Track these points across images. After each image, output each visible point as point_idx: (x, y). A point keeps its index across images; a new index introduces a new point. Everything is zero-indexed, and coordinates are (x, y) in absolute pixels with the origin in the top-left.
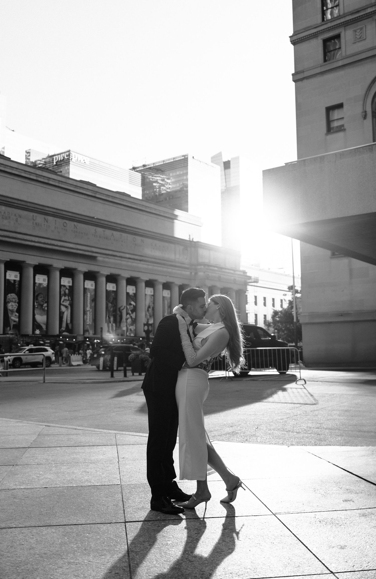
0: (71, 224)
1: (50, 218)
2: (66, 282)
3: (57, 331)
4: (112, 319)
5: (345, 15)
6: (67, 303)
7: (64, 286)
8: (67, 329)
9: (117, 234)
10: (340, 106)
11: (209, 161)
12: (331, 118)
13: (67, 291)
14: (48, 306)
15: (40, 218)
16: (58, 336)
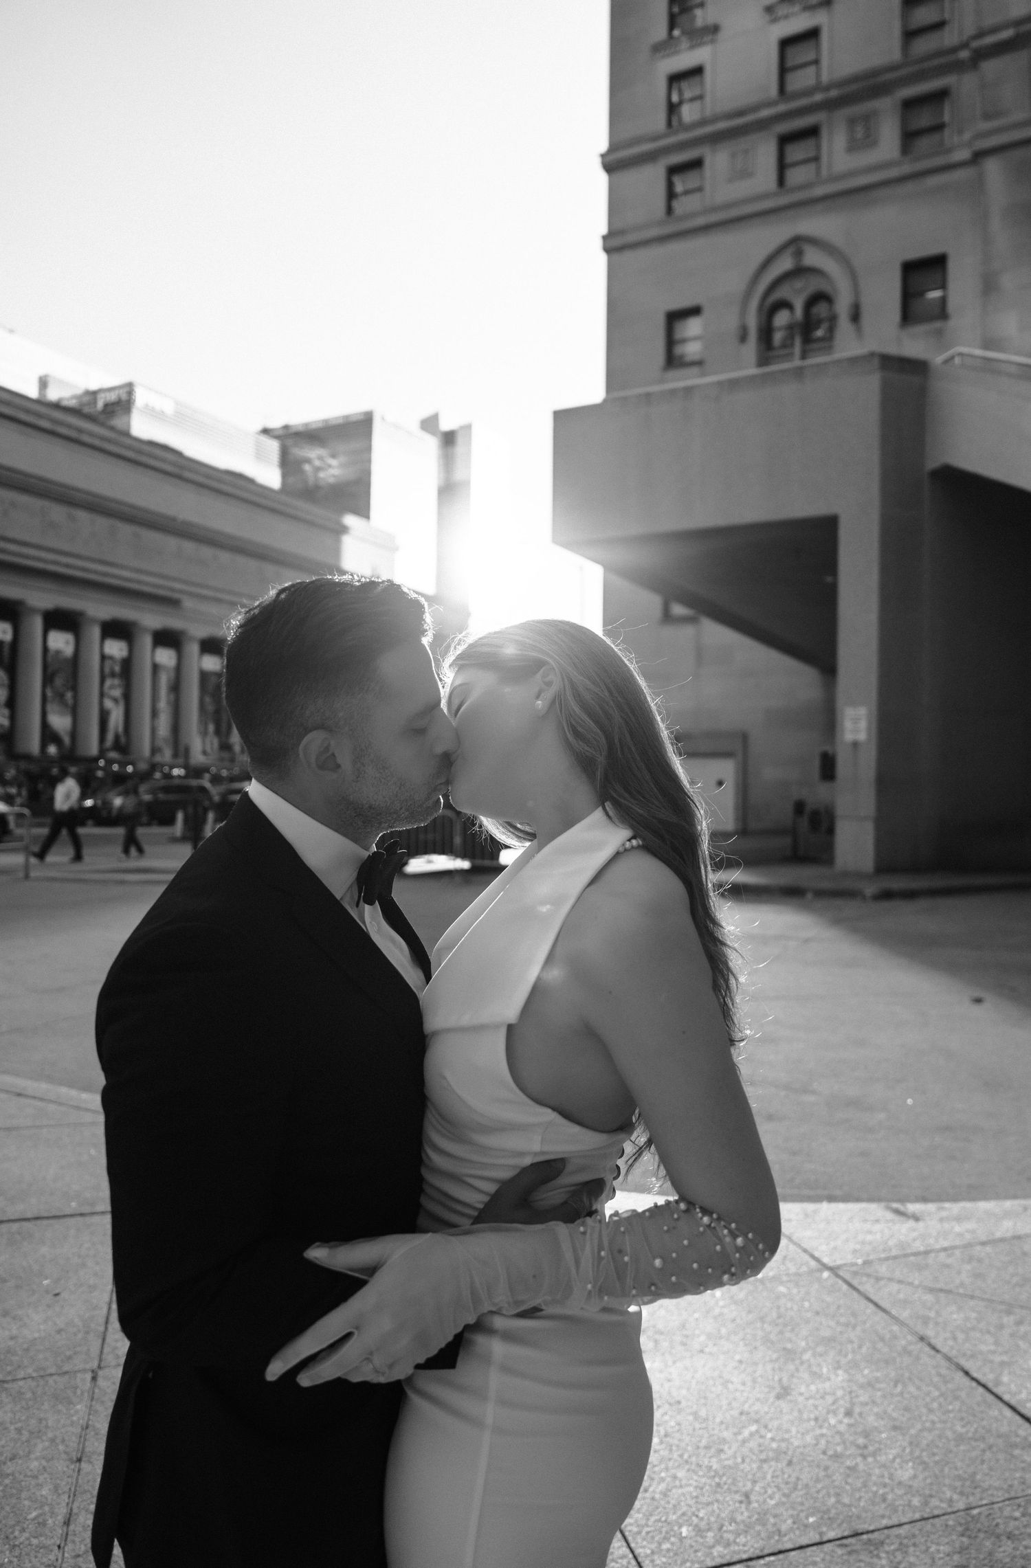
0: (126, 530)
1: (82, 515)
2: (116, 649)
3: (94, 750)
4: (211, 728)
5: (715, 119)
6: (117, 693)
7: (111, 658)
8: (117, 746)
9: (225, 557)
10: (695, 311)
11: (415, 426)
12: (678, 335)
13: (117, 669)
14: (75, 697)
15: (58, 512)
16: (96, 760)
